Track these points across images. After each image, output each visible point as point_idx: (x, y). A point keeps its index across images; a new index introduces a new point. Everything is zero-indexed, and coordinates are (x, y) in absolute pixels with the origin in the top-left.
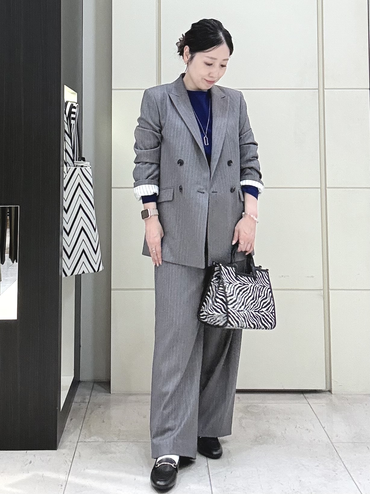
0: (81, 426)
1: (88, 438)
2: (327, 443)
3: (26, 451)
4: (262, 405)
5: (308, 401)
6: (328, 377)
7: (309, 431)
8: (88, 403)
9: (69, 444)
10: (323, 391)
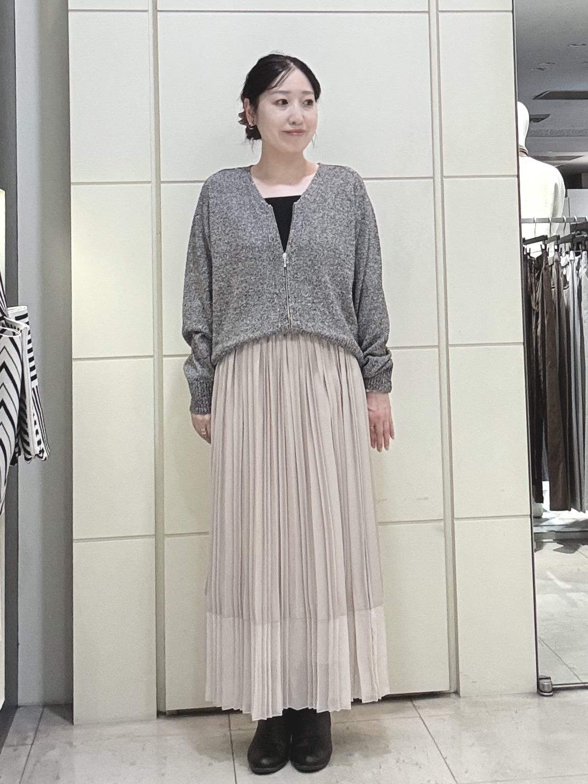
5: (420, 712)
6: (454, 669)
7: (420, 767)
8: (30, 746)
10: (446, 693)
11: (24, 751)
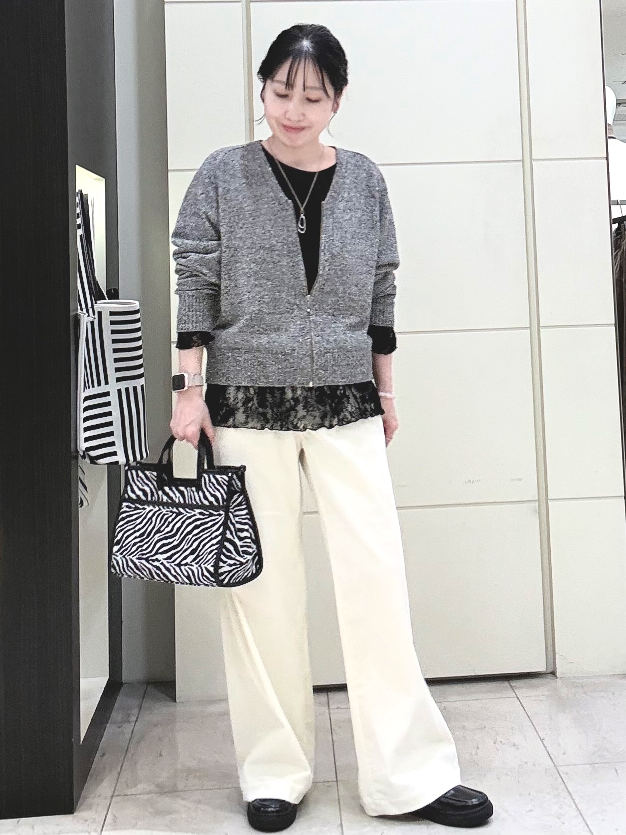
0: (121, 764)
1: (131, 788)
2: (548, 766)
3: (18, 819)
5: (517, 693)
6: (550, 649)
7: (518, 748)
8: (133, 724)
9: (96, 800)
10: (542, 674)
11: (128, 728)
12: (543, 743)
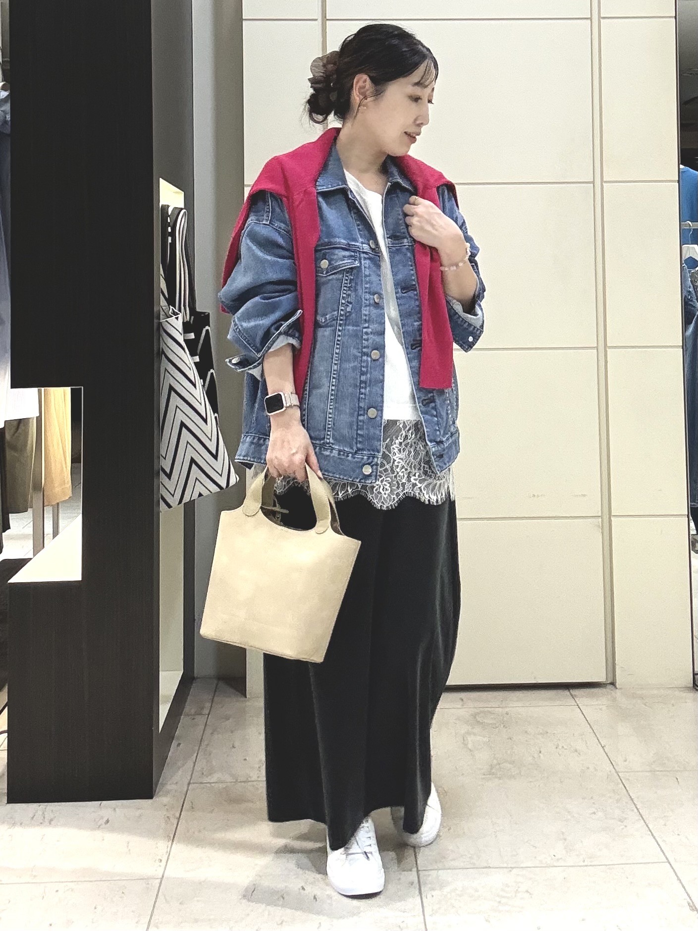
0: (196, 754)
1: (207, 777)
2: (609, 773)
3: (100, 802)
4: (500, 710)
5: (578, 702)
6: (610, 660)
7: (579, 754)
8: (207, 716)
9: (174, 787)
10: (601, 684)
11: (201, 720)
12: (604, 750)
